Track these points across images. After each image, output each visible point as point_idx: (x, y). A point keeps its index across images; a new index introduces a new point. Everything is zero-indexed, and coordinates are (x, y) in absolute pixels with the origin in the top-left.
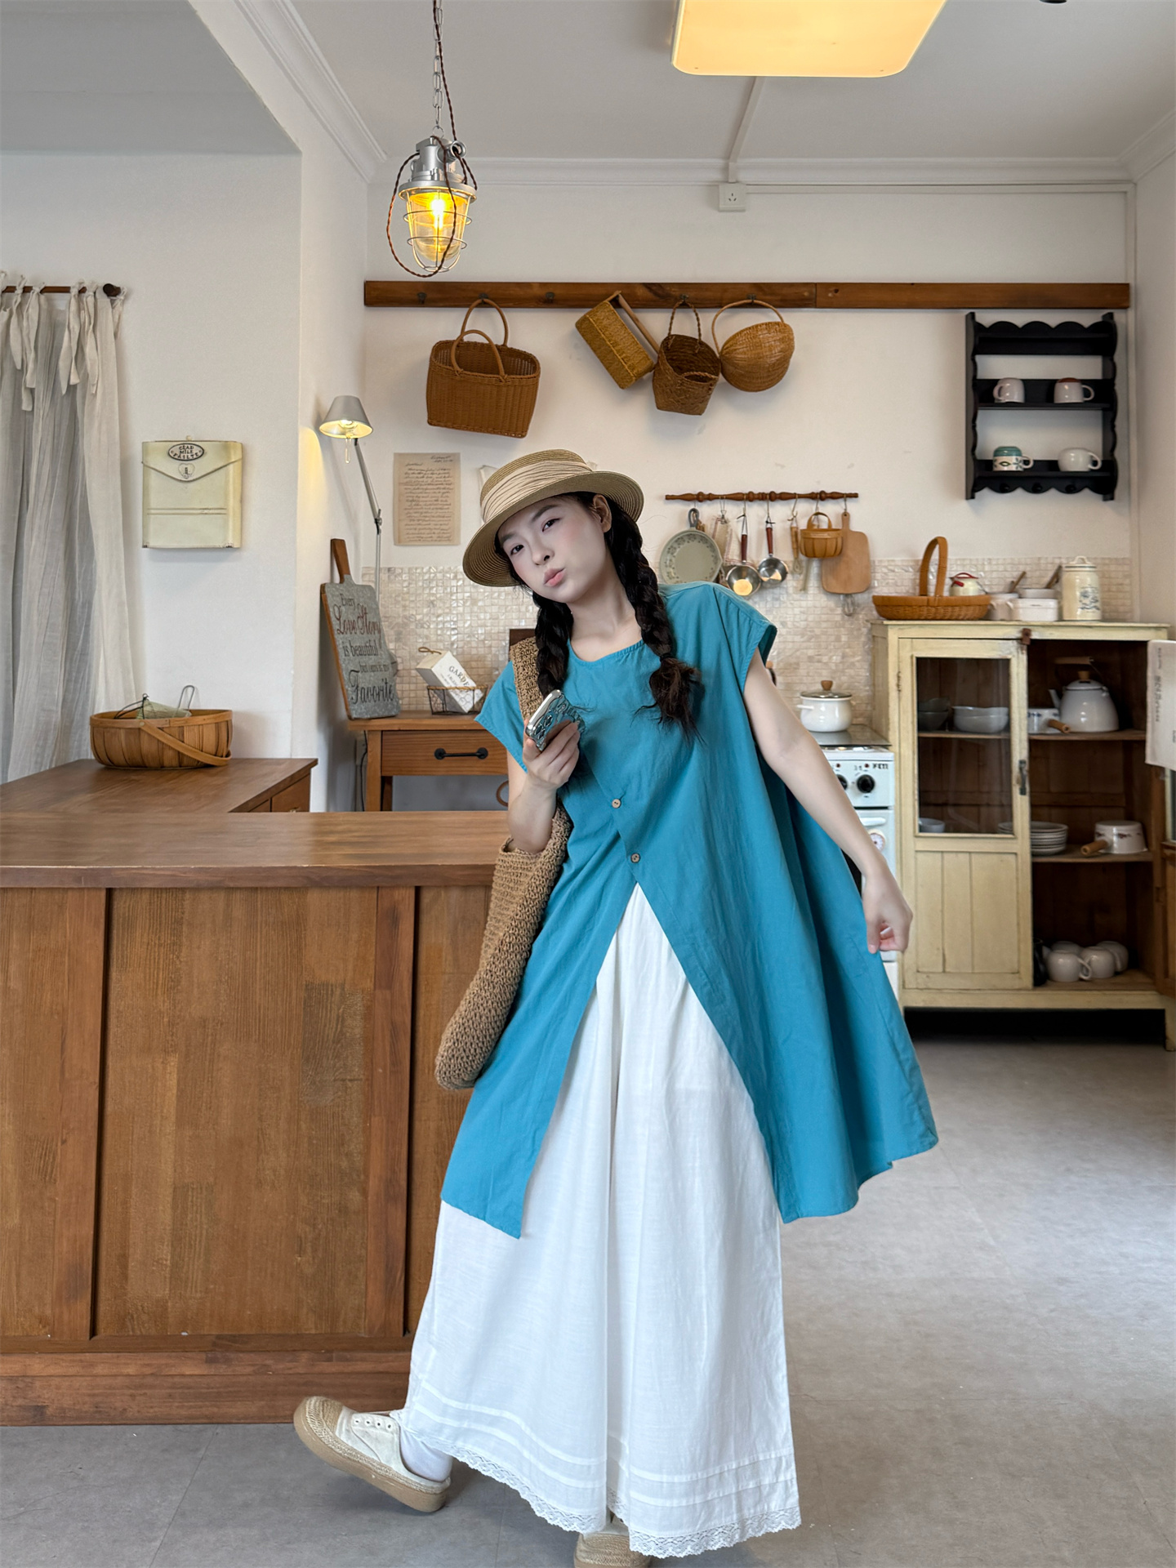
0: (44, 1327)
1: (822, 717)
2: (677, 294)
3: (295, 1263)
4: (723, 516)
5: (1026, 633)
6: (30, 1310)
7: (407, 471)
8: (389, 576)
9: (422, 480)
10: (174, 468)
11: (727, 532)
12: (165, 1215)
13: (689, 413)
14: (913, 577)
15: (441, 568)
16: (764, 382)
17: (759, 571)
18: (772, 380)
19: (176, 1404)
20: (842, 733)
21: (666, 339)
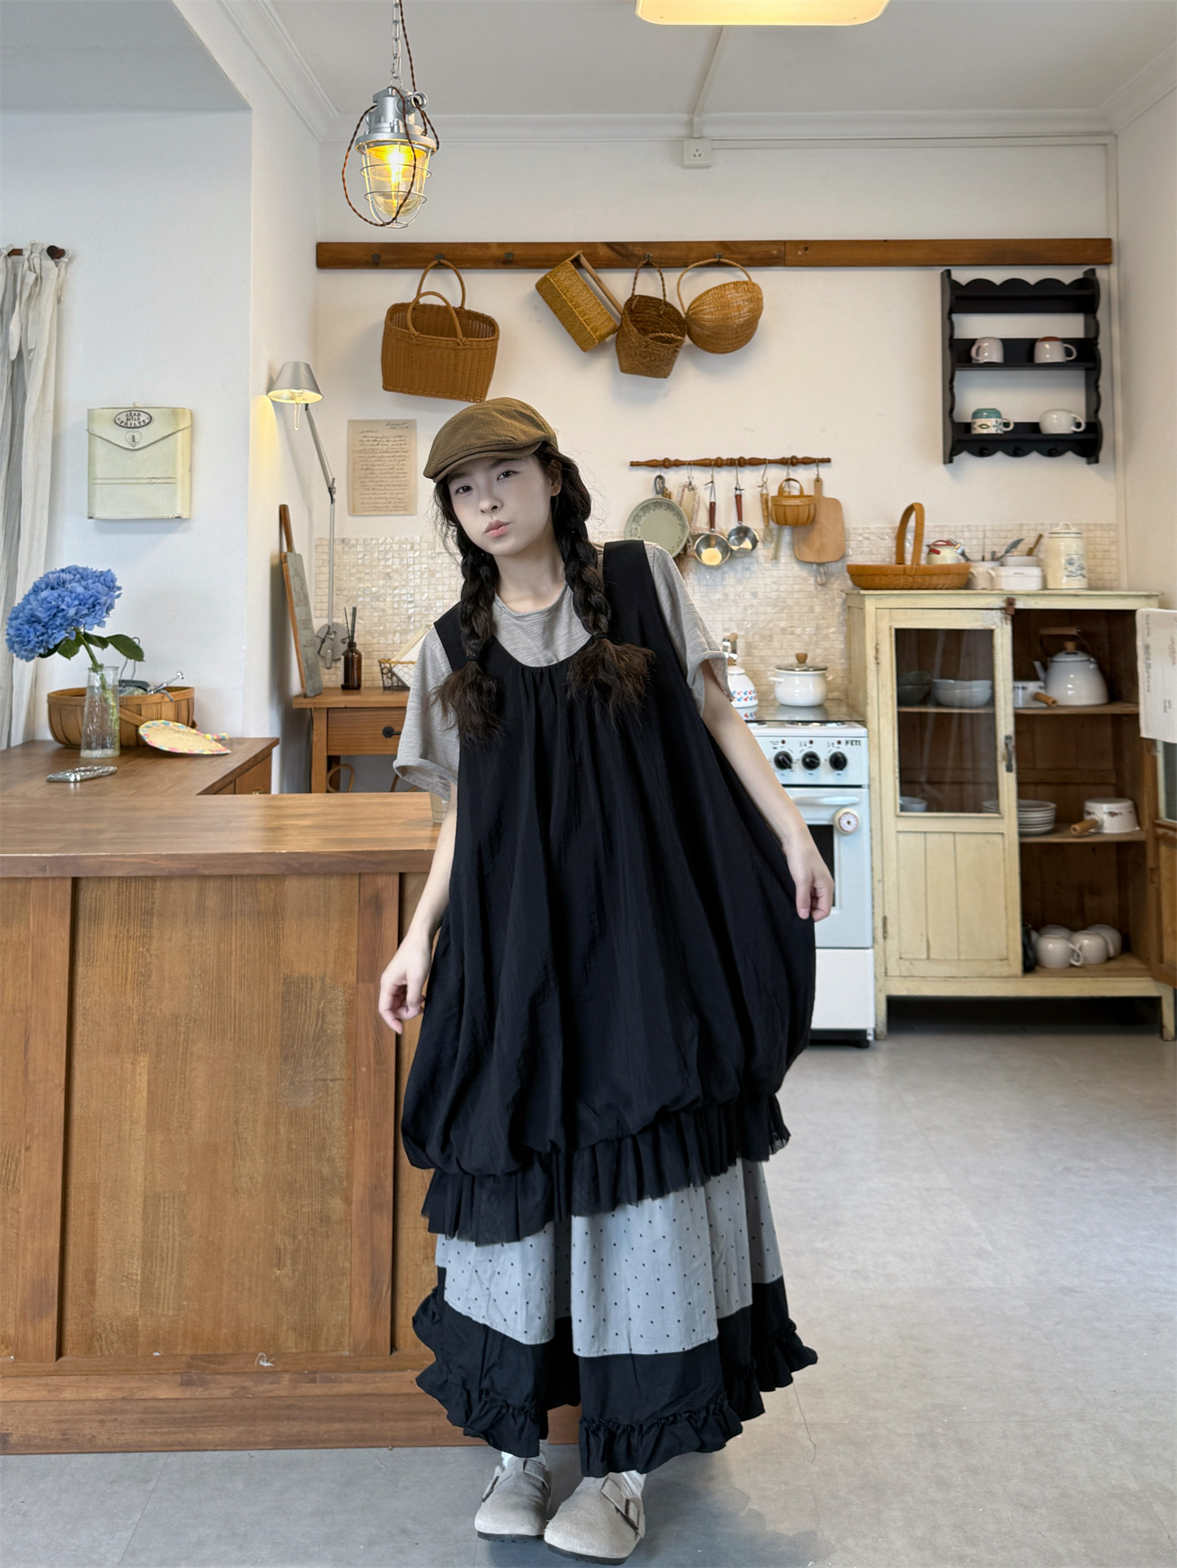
0: (7, 1347)
1: (797, 691)
2: (641, 253)
3: (274, 1277)
4: (690, 484)
5: (1009, 602)
7: (360, 438)
8: (343, 548)
9: (377, 447)
10: (121, 436)
11: (694, 499)
12: (135, 1226)
13: (654, 376)
14: (890, 545)
15: (397, 539)
16: (732, 344)
17: (728, 539)
18: (740, 341)
19: (148, 1430)
20: (819, 707)
21: (628, 300)
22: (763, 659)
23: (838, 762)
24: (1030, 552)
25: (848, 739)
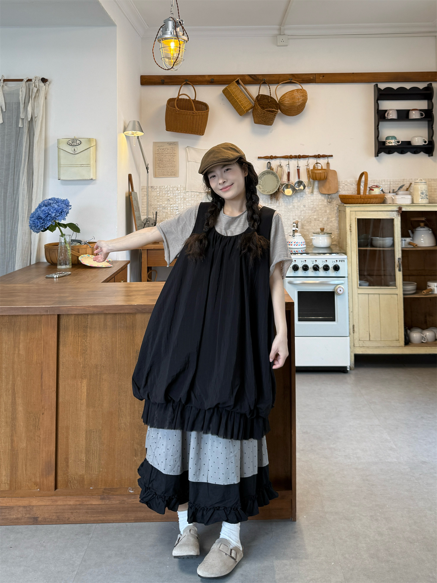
0: (36, 486)
1: (321, 242)
2: (262, 78)
3: (134, 460)
4: (280, 165)
5: (400, 208)
6: (31, 480)
7: (158, 149)
8: (152, 190)
9: (164, 152)
10: (70, 149)
11: (282, 171)
12: (83, 442)
13: (267, 125)
14: (355, 187)
15: (172, 186)
16: (296, 112)
17: (295, 185)
18: (299, 111)
19: (89, 516)
20: (328, 248)
21: (257, 96)
22: (308, 230)
23: (336, 268)
24: (407, 190)
25: (340, 260)
